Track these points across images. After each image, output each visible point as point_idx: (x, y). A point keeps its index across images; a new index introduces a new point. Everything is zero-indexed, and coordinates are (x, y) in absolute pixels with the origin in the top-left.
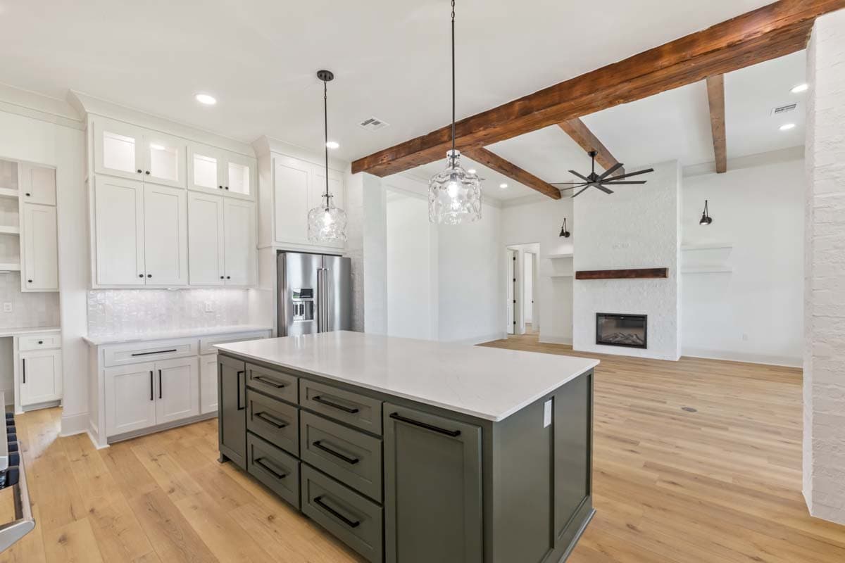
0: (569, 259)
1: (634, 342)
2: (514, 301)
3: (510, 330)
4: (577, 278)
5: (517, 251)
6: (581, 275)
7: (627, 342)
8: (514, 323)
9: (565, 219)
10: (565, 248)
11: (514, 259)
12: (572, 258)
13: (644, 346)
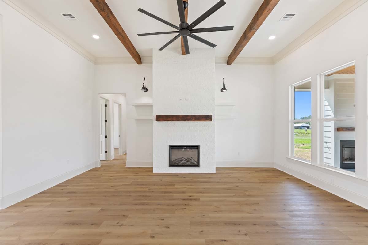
0: (150, 107)
1: (191, 163)
2: (106, 137)
3: (103, 157)
4: (157, 120)
5: (108, 100)
6: (160, 118)
7: (188, 163)
8: (106, 152)
9: (145, 78)
10: (145, 99)
11: (106, 106)
12: (152, 106)
13: (198, 165)
